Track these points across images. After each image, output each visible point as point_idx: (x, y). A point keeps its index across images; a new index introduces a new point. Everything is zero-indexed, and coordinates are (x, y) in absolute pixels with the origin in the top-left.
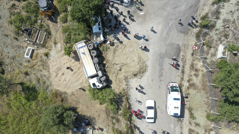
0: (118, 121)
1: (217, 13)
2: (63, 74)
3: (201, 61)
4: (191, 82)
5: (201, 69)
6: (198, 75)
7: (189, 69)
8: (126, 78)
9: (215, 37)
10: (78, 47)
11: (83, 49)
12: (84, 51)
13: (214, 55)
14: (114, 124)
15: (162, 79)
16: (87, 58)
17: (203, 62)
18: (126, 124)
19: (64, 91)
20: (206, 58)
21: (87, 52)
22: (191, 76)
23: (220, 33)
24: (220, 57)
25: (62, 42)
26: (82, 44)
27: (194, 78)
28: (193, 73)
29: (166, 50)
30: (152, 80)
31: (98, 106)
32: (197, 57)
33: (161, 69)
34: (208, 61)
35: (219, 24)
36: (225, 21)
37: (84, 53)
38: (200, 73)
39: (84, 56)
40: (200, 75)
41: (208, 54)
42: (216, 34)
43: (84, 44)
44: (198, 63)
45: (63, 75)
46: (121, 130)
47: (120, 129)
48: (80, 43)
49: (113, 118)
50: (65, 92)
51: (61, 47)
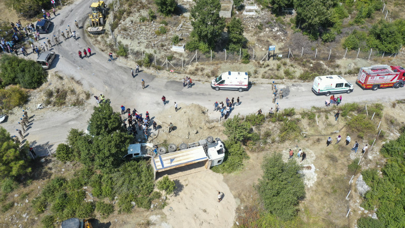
0: (268, 135)
1: (137, 54)
2: (205, 211)
3: (187, 66)
4: (210, 74)
5: (195, 66)
6: (202, 68)
7: (196, 76)
8: (209, 122)
9: (163, 53)
10: (161, 167)
11: (165, 160)
12: (167, 159)
13: (181, 55)
14: (273, 142)
15: (207, 94)
16: (179, 157)
17: (188, 64)
18: (269, 122)
19: (234, 212)
20: (184, 61)
21: (171, 155)
22: (203, 75)
23: (159, 50)
24: (183, 49)
25: (148, 213)
26: (157, 162)
27: (205, 72)
28: (200, 73)
29: (173, 90)
30: (210, 101)
31: (251, 160)
32: (182, 70)
33: (196, 94)
34: (187, 60)
35: (150, 51)
36: (147, 47)
37: (172, 160)
38: (200, 66)
39: (175, 160)
40: (202, 66)
41: (180, 60)
42: (160, 53)
43: (158, 159)
44: (189, 69)
45: (207, 211)
46: (279, 131)
47: (278, 133)
48: (155, 165)
49: (265, 143)
50: (236, 212)
51: (156, 214)
